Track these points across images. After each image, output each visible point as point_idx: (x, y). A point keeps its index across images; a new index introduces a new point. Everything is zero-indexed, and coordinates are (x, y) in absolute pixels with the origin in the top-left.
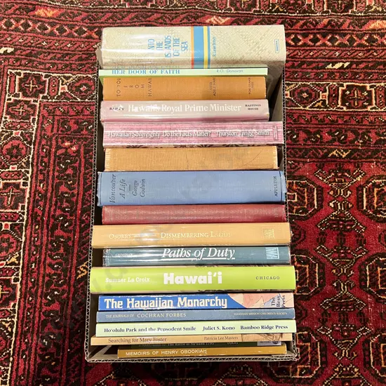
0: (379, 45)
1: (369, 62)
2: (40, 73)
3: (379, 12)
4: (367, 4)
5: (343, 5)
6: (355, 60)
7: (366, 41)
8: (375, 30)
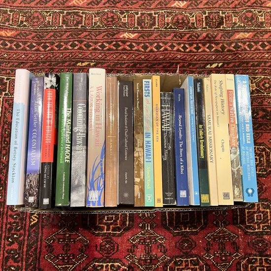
0: (242, 50)
1: (236, 62)
2: (3, 77)
3: (241, 27)
4: (233, 21)
5: (217, 23)
6: (226, 61)
7: (234, 47)
8: (239, 39)
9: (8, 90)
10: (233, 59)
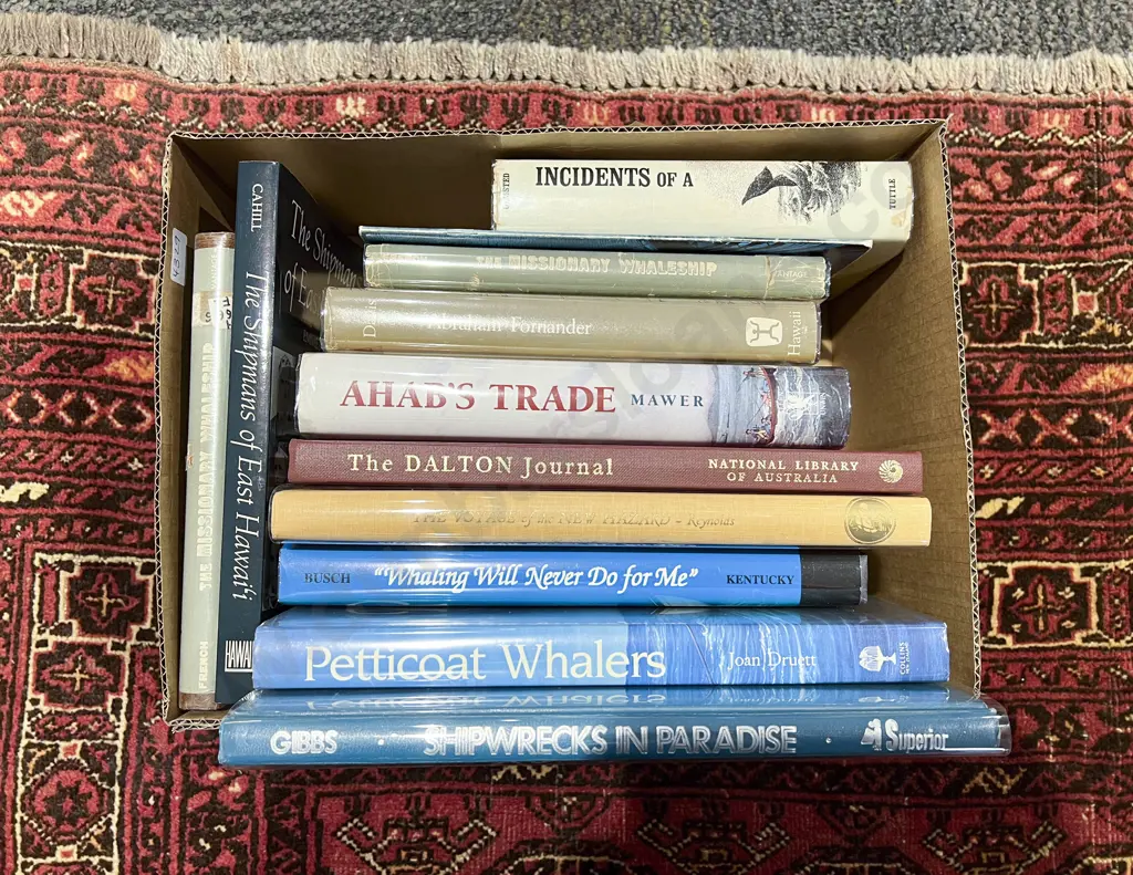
9: (150, 616)
10: (1069, 482)
